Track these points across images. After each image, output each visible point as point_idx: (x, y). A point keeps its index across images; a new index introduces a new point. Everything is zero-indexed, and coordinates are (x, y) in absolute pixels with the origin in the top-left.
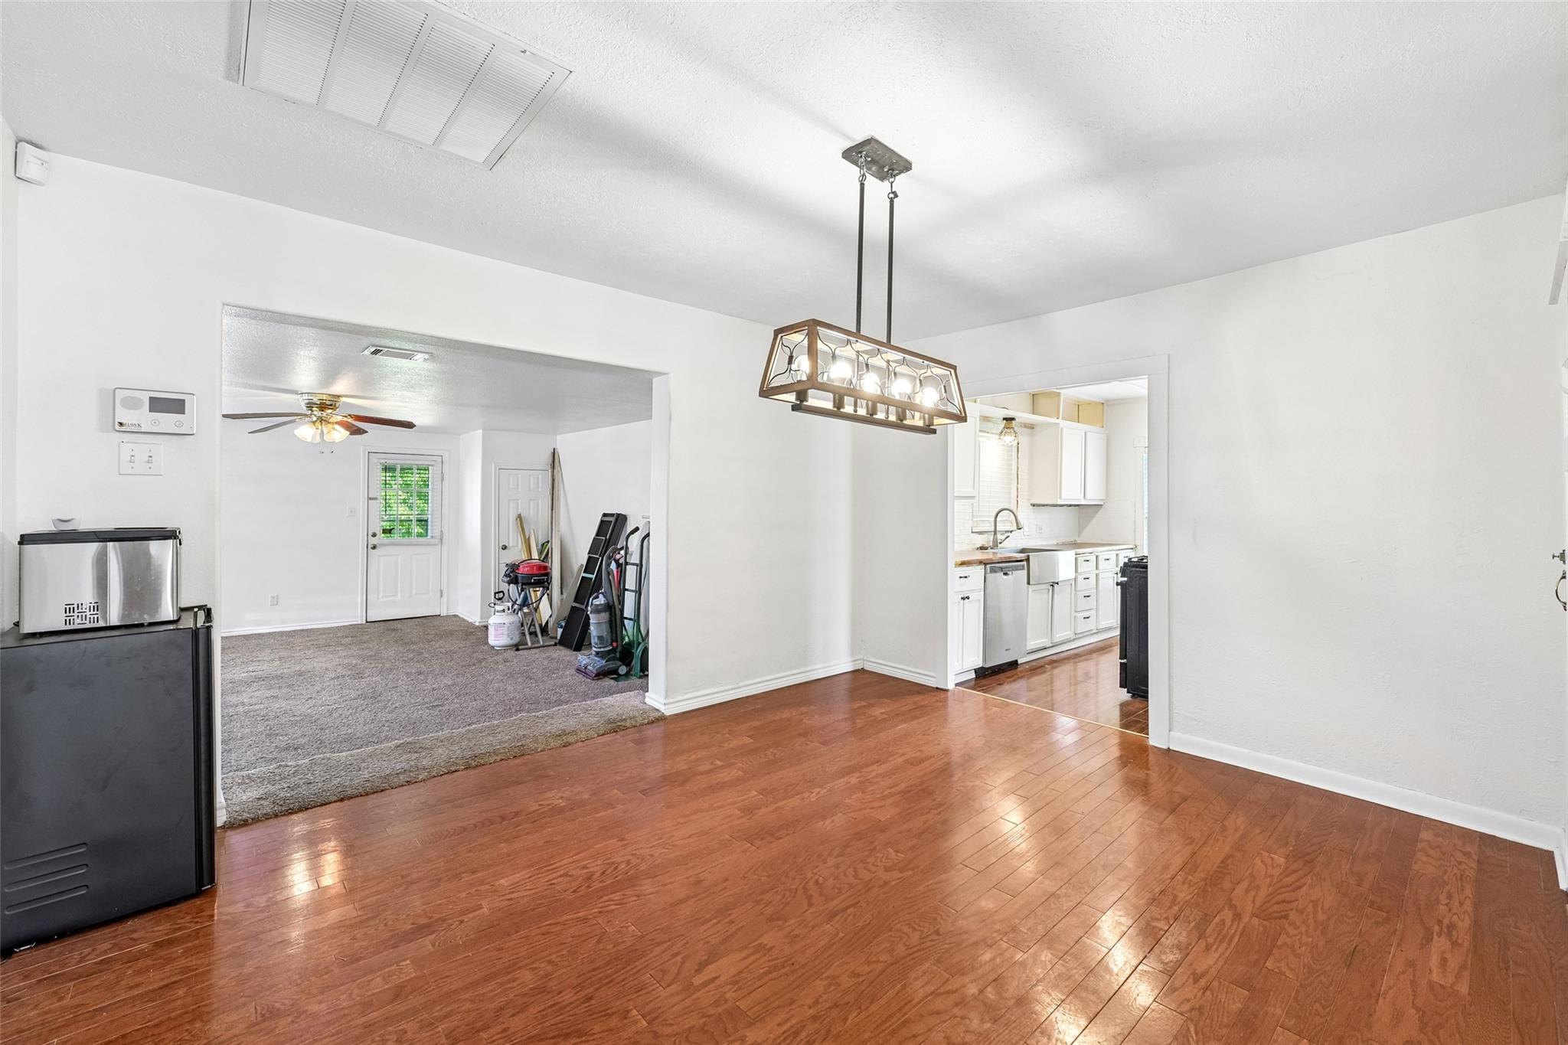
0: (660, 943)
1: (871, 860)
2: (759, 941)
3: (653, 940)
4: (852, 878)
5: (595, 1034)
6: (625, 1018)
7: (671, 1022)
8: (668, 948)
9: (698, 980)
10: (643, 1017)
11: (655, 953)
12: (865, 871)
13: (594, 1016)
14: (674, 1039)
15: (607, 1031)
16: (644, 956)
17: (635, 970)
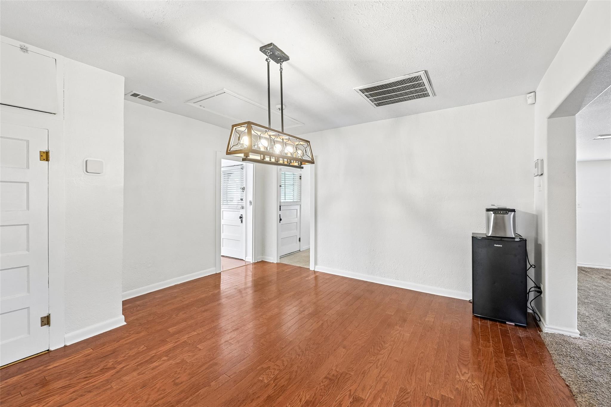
1: (277, 372)
4: (284, 360)
12: (279, 365)
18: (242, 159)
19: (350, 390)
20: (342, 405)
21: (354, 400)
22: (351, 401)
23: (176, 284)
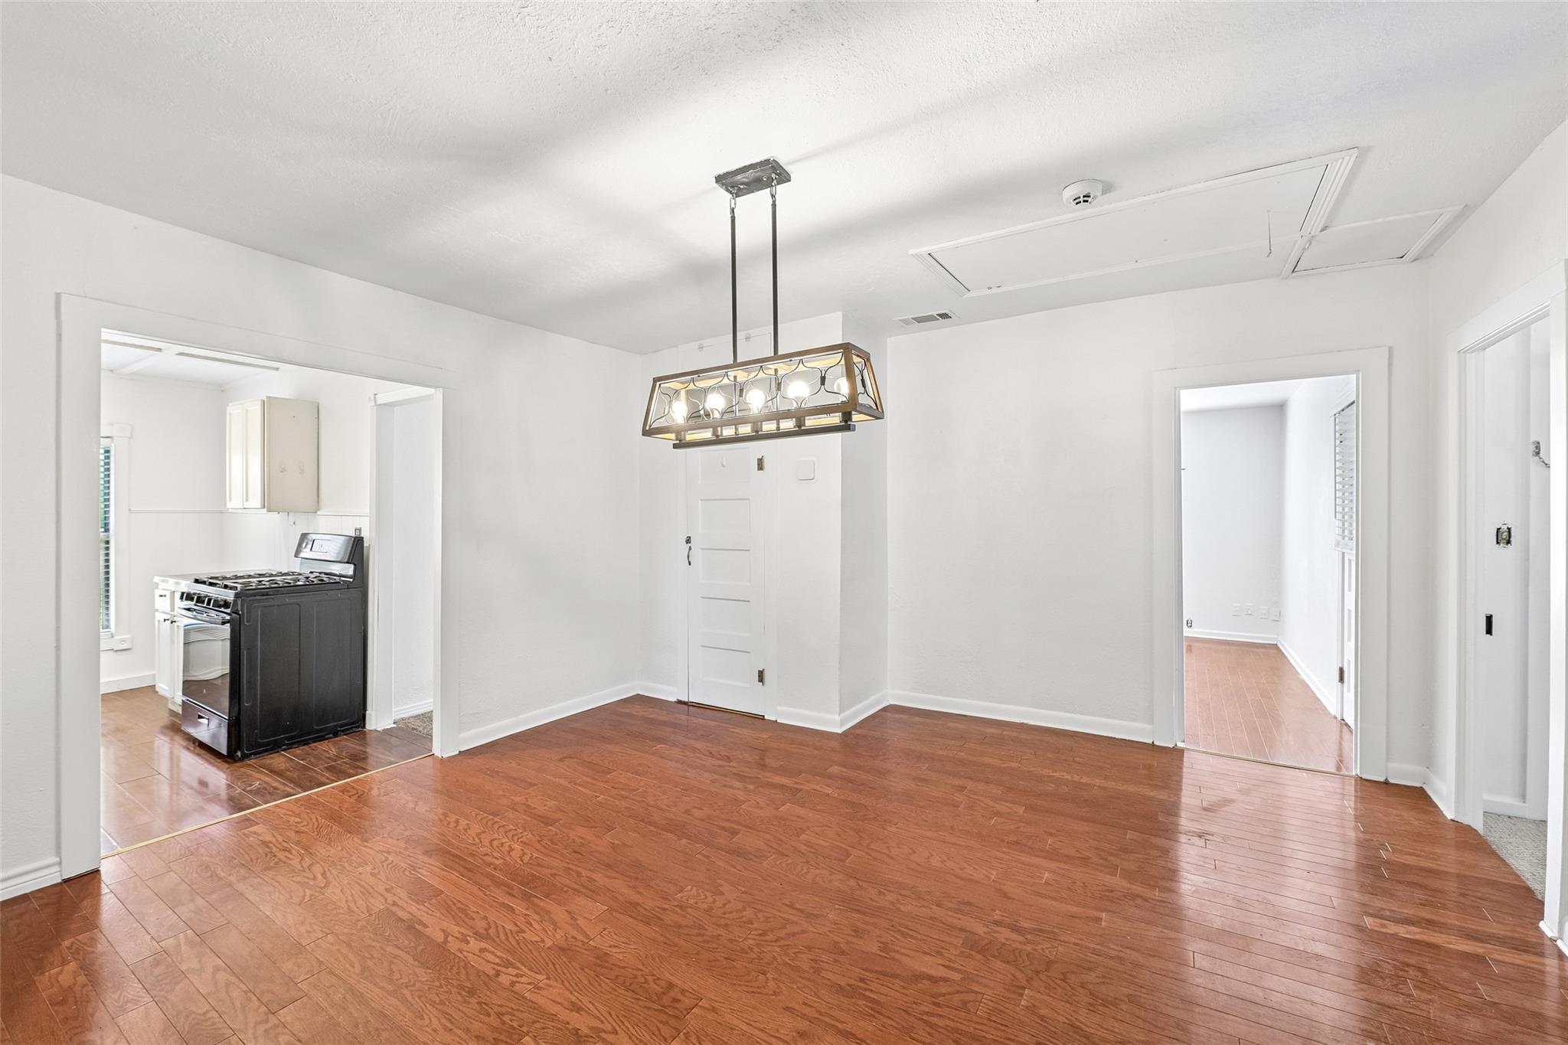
0: (931, 1025)
2: (879, 952)
3: (929, 1034)
5: (1066, 1018)
6: (1034, 1006)
7: (1009, 976)
8: (933, 1015)
9: (957, 976)
10: (1022, 995)
11: (948, 1022)
13: (1053, 1029)
14: (1023, 969)
15: (1056, 1011)
16: (958, 1029)
17: (980, 1027)
18: (674, 444)
19: (615, 1032)
20: (578, 1013)
21: (581, 1036)
22: (579, 1032)
23: (1025, 721)
